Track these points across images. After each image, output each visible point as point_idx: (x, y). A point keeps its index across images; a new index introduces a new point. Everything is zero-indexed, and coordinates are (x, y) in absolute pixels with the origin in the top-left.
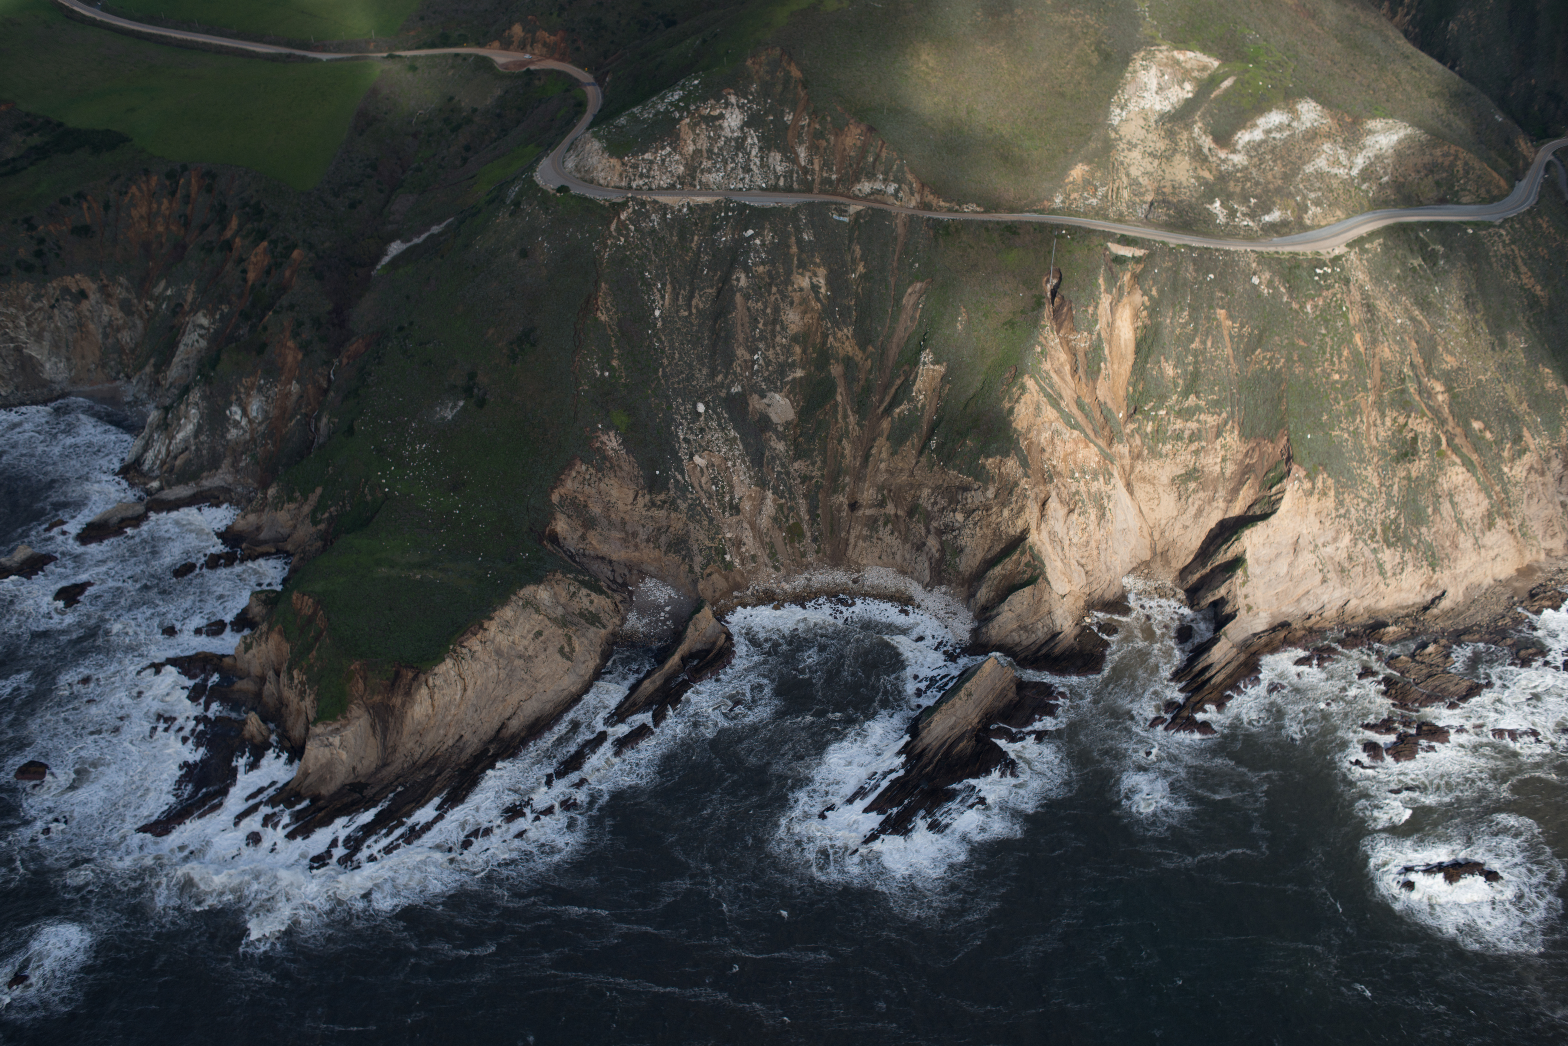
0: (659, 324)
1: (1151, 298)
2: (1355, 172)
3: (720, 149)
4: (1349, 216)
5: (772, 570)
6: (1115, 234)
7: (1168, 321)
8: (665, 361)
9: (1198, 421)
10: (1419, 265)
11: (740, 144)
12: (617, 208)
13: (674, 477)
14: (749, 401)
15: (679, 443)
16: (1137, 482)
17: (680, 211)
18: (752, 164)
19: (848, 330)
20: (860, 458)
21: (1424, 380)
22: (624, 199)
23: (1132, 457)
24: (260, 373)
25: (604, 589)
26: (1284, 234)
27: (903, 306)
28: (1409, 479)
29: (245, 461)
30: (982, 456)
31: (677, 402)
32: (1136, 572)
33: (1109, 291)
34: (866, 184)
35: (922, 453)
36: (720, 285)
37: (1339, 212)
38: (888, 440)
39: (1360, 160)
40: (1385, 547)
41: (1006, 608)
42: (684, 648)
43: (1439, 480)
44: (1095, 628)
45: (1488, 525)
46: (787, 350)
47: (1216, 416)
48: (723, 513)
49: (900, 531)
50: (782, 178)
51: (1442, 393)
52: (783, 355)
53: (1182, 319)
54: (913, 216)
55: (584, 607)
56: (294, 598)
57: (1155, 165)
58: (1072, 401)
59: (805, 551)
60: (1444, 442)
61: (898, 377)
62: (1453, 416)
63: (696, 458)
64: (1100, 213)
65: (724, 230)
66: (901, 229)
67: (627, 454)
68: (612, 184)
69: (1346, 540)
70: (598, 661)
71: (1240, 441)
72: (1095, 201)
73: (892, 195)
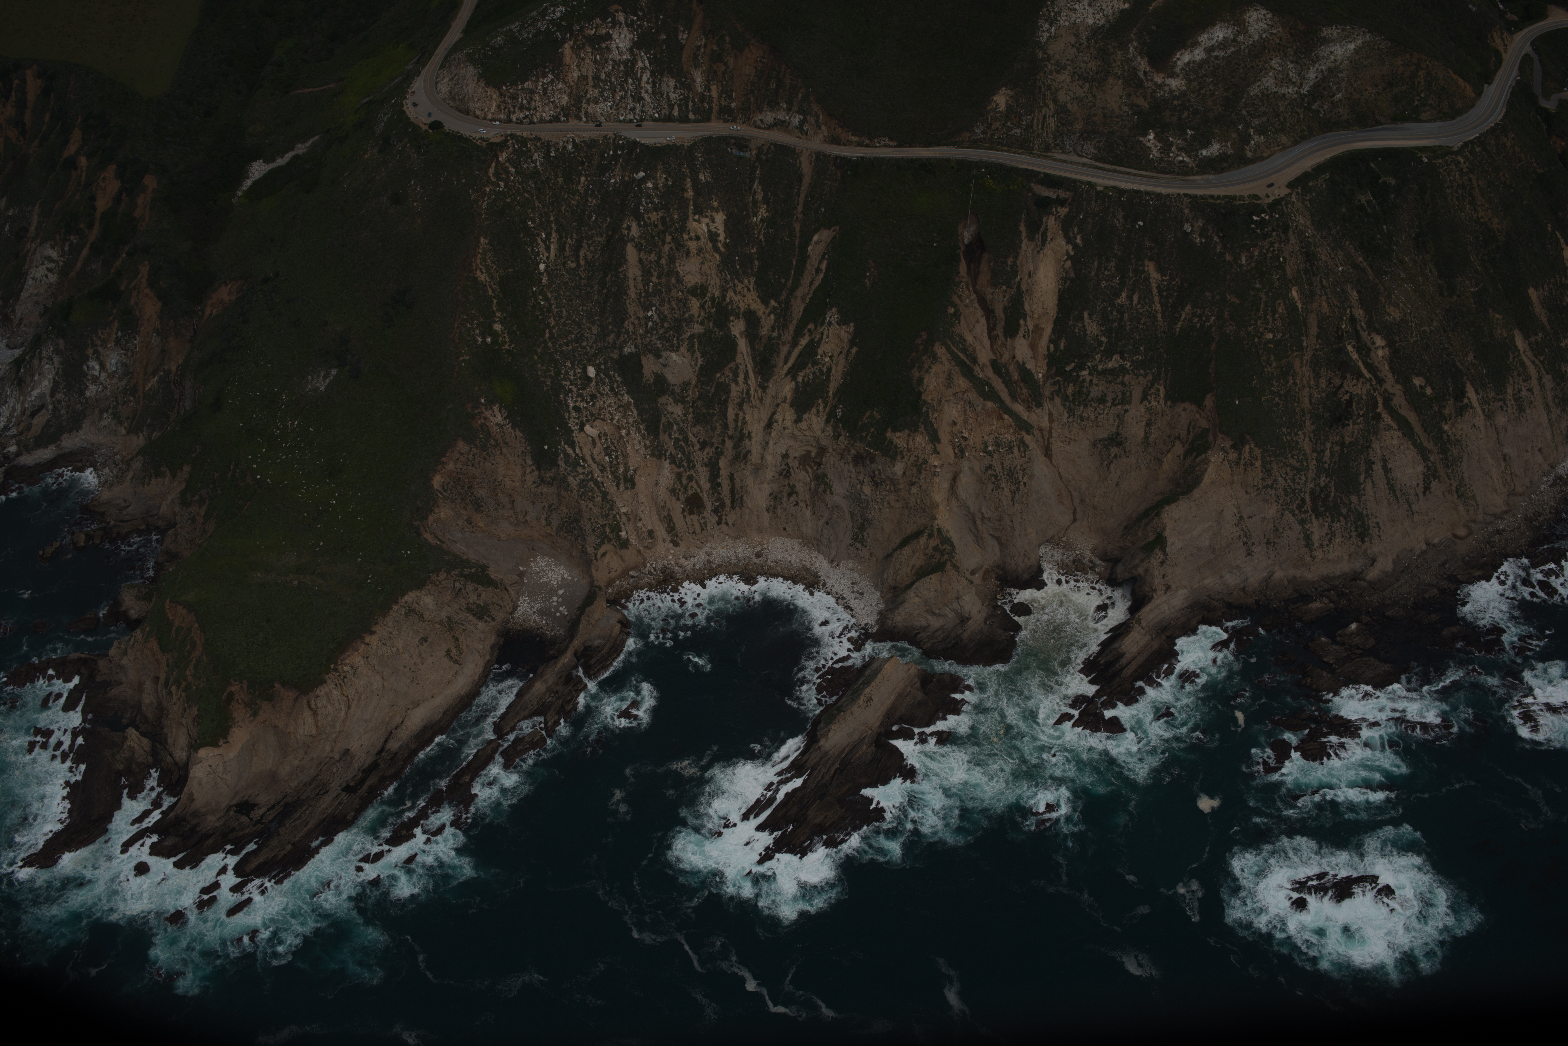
0: (545, 280)
1: (1076, 247)
2: (1305, 89)
3: (608, 75)
4: (1296, 143)
5: (671, 545)
6: (1039, 173)
7: (1093, 273)
8: (552, 321)
9: (1123, 384)
10: (1368, 202)
11: (629, 68)
12: (495, 148)
13: (565, 451)
14: (643, 362)
15: (569, 412)
16: (1057, 446)
17: (564, 148)
18: (643, 91)
19: (749, 282)
20: (763, 423)
21: (1364, 335)
22: (503, 138)
23: (1051, 421)
24: (116, 324)
25: (492, 577)
26: (1223, 170)
27: (809, 257)
28: (1342, 444)
29: (107, 420)
30: (889, 430)
31: (566, 366)
32: (1054, 541)
33: (1031, 238)
34: (769, 113)
35: (827, 422)
36: (610, 233)
37: (1284, 139)
38: (791, 406)
39: (1312, 75)
40: (1313, 517)
41: (912, 595)
42: (577, 643)
43: (1373, 445)
44: (1007, 608)
45: (1422, 490)
46: (684, 304)
47: (1141, 378)
48: (618, 486)
49: (805, 502)
50: (676, 107)
51: (1383, 348)
52: (679, 310)
53: (1109, 271)
54: (819, 152)
55: (471, 601)
56: (167, 607)
57: (1085, 90)
58: (988, 364)
59: (705, 523)
60: (1380, 404)
61: (803, 336)
62: (1393, 373)
63: (588, 428)
64: (1024, 145)
65: (613, 171)
66: (806, 168)
67: (513, 428)
68: (490, 116)
69: (1272, 511)
70: (488, 657)
71: (1165, 404)
72: (1019, 131)
73: (797, 128)
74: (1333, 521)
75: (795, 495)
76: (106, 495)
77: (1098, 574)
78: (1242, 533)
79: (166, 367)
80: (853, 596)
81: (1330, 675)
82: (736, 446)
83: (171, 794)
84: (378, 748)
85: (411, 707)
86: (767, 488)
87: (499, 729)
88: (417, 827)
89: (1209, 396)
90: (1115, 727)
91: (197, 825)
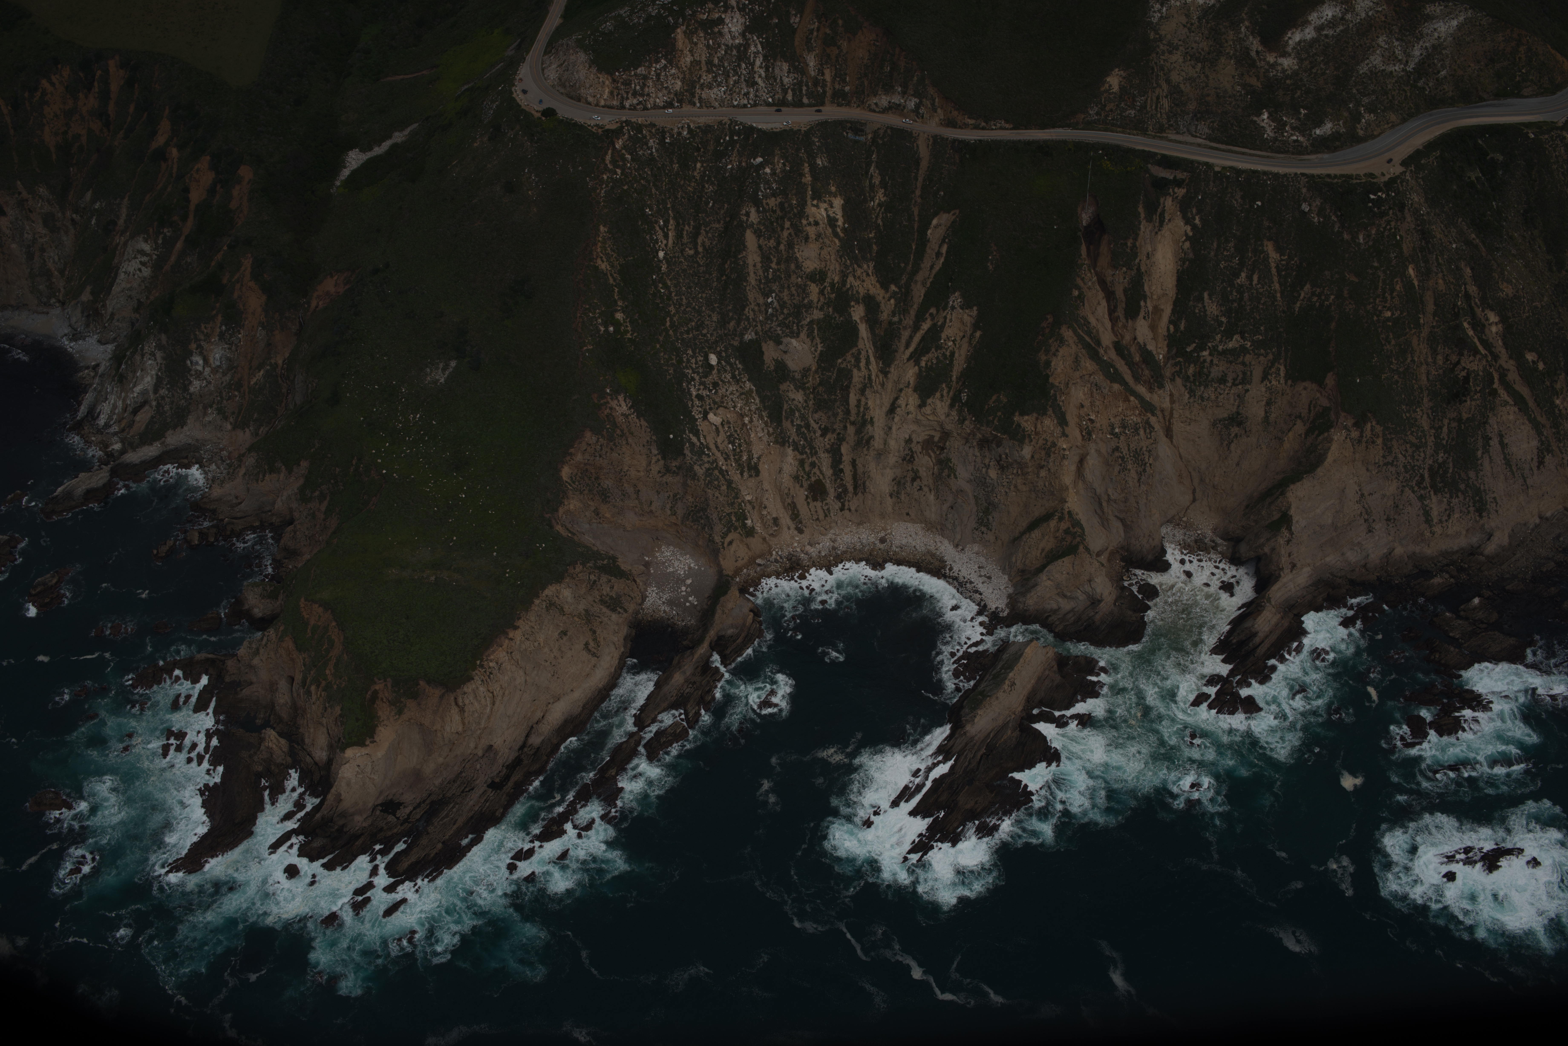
0: (664, 268)
1: (1194, 227)
2: (1411, 67)
3: (721, 60)
4: (1404, 121)
5: (796, 532)
6: (1156, 154)
7: (1212, 254)
8: (672, 309)
9: (1243, 364)
10: (1477, 178)
11: (742, 53)
12: (610, 135)
13: (690, 439)
14: (764, 349)
15: (692, 400)
16: (1178, 427)
17: (679, 134)
18: (756, 76)
19: (868, 267)
20: (885, 408)
21: (1478, 311)
22: (619, 125)
23: (1172, 402)
24: (220, 318)
25: (622, 568)
26: (1336, 149)
27: (928, 241)
28: (1459, 420)
29: (212, 415)
30: (1017, 414)
31: (687, 354)
32: (1174, 521)
33: (1149, 219)
34: (884, 97)
35: (952, 406)
36: (728, 219)
37: (1393, 117)
38: (915, 390)
39: (1417, 52)
40: (1432, 493)
41: (1045, 578)
42: (712, 634)
43: (1490, 421)
44: (1135, 589)
45: (1537, 464)
46: (803, 290)
47: (1262, 358)
48: (742, 474)
49: (929, 486)
50: (790, 91)
51: (1496, 324)
52: (798, 296)
53: (1228, 251)
54: (936, 136)
55: (605, 593)
56: (302, 606)
57: (1198, 70)
58: (1111, 346)
59: (828, 509)
60: (1496, 380)
61: (924, 320)
62: (1507, 349)
63: (711, 416)
64: (1138, 126)
65: (729, 157)
66: (924, 152)
67: (638, 417)
68: (602, 103)
69: (1392, 488)
70: (622, 649)
71: (1286, 383)
72: (1133, 112)
73: (912, 111)
74: (1451, 497)
75: (918, 480)
76: (217, 492)
77: (1220, 553)
78: (1364, 510)
79: (273, 361)
80: (981, 580)
81: (1457, 650)
82: (858, 432)
83: (314, 794)
84: (521, 743)
85: (551, 701)
86: (889, 474)
87: (641, 722)
88: (567, 822)
89: (1330, 375)
90: (1251, 706)
91: (343, 826)
